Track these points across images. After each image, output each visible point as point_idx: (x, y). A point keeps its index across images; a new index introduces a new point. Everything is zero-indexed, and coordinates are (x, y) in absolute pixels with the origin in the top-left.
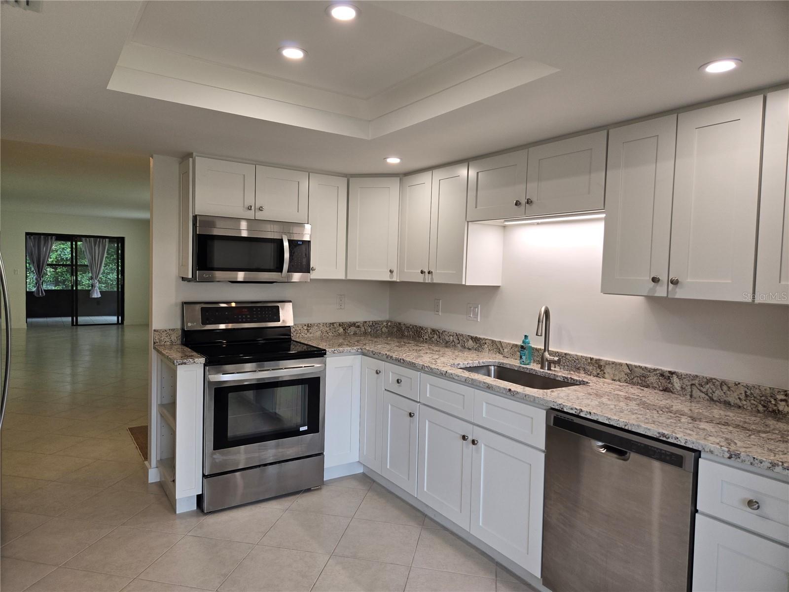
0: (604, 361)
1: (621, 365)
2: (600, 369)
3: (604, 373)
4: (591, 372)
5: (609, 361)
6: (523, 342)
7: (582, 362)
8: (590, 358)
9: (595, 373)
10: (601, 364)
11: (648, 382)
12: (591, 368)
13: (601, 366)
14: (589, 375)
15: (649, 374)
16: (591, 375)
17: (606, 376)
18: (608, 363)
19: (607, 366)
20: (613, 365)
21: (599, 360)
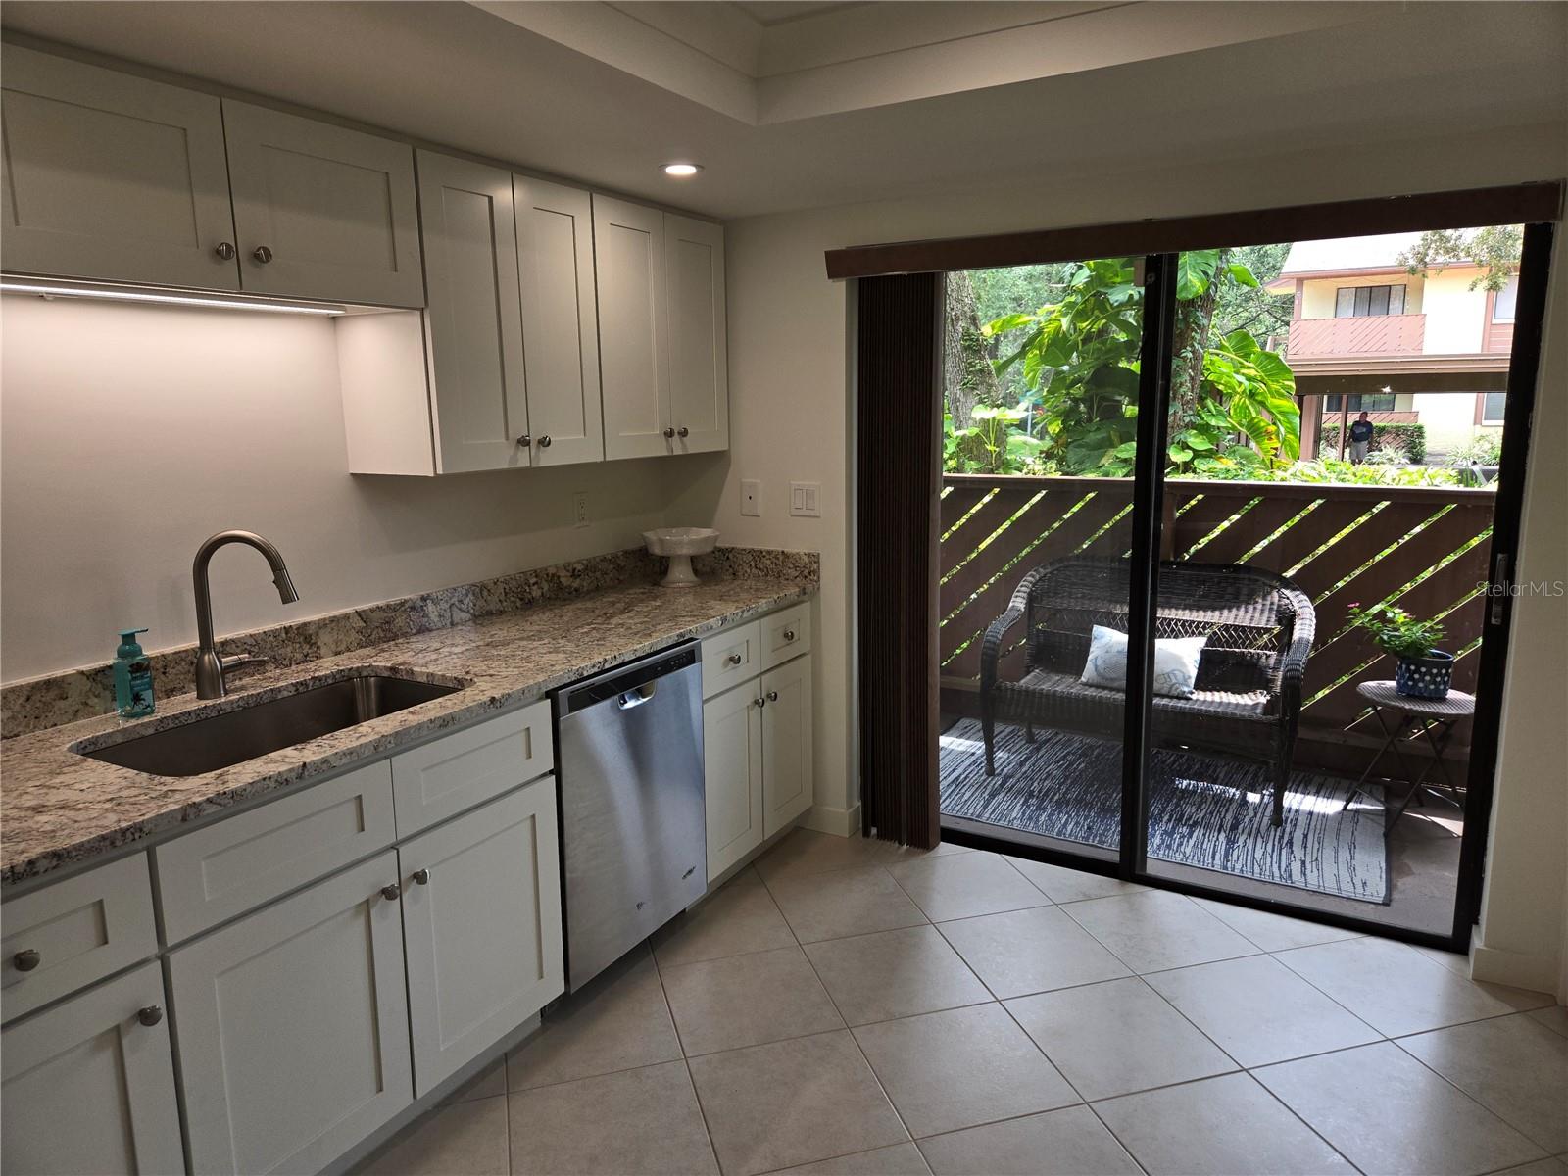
0: (314, 622)
1: (346, 617)
2: (308, 643)
3: (318, 648)
4: (290, 660)
5: (325, 620)
6: (121, 654)
7: (268, 646)
8: (285, 628)
9: (299, 656)
10: (310, 632)
11: (394, 630)
12: (289, 649)
13: (310, 636)
14: (287, 666)
15: (393, 614)
16: (291, 665)
17: (323, 651)
18: (323, 624)
19: (322, 632)
20: (334, 624)
21: (305, 625)
